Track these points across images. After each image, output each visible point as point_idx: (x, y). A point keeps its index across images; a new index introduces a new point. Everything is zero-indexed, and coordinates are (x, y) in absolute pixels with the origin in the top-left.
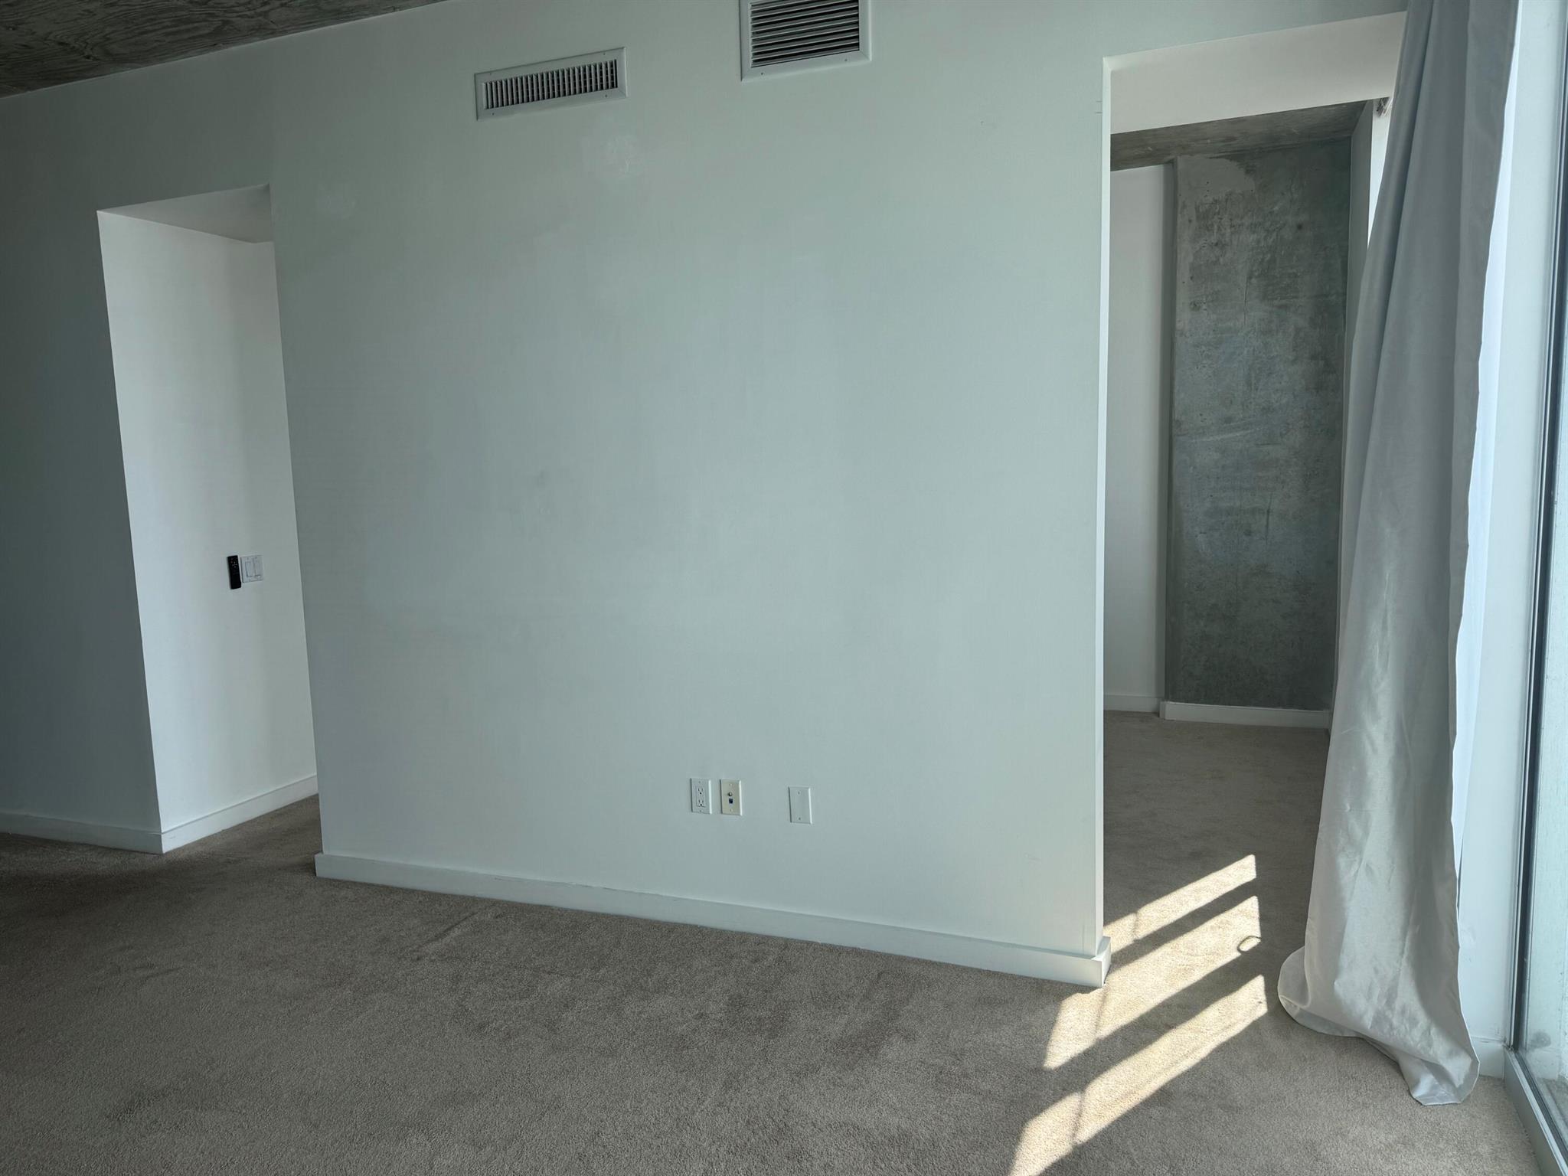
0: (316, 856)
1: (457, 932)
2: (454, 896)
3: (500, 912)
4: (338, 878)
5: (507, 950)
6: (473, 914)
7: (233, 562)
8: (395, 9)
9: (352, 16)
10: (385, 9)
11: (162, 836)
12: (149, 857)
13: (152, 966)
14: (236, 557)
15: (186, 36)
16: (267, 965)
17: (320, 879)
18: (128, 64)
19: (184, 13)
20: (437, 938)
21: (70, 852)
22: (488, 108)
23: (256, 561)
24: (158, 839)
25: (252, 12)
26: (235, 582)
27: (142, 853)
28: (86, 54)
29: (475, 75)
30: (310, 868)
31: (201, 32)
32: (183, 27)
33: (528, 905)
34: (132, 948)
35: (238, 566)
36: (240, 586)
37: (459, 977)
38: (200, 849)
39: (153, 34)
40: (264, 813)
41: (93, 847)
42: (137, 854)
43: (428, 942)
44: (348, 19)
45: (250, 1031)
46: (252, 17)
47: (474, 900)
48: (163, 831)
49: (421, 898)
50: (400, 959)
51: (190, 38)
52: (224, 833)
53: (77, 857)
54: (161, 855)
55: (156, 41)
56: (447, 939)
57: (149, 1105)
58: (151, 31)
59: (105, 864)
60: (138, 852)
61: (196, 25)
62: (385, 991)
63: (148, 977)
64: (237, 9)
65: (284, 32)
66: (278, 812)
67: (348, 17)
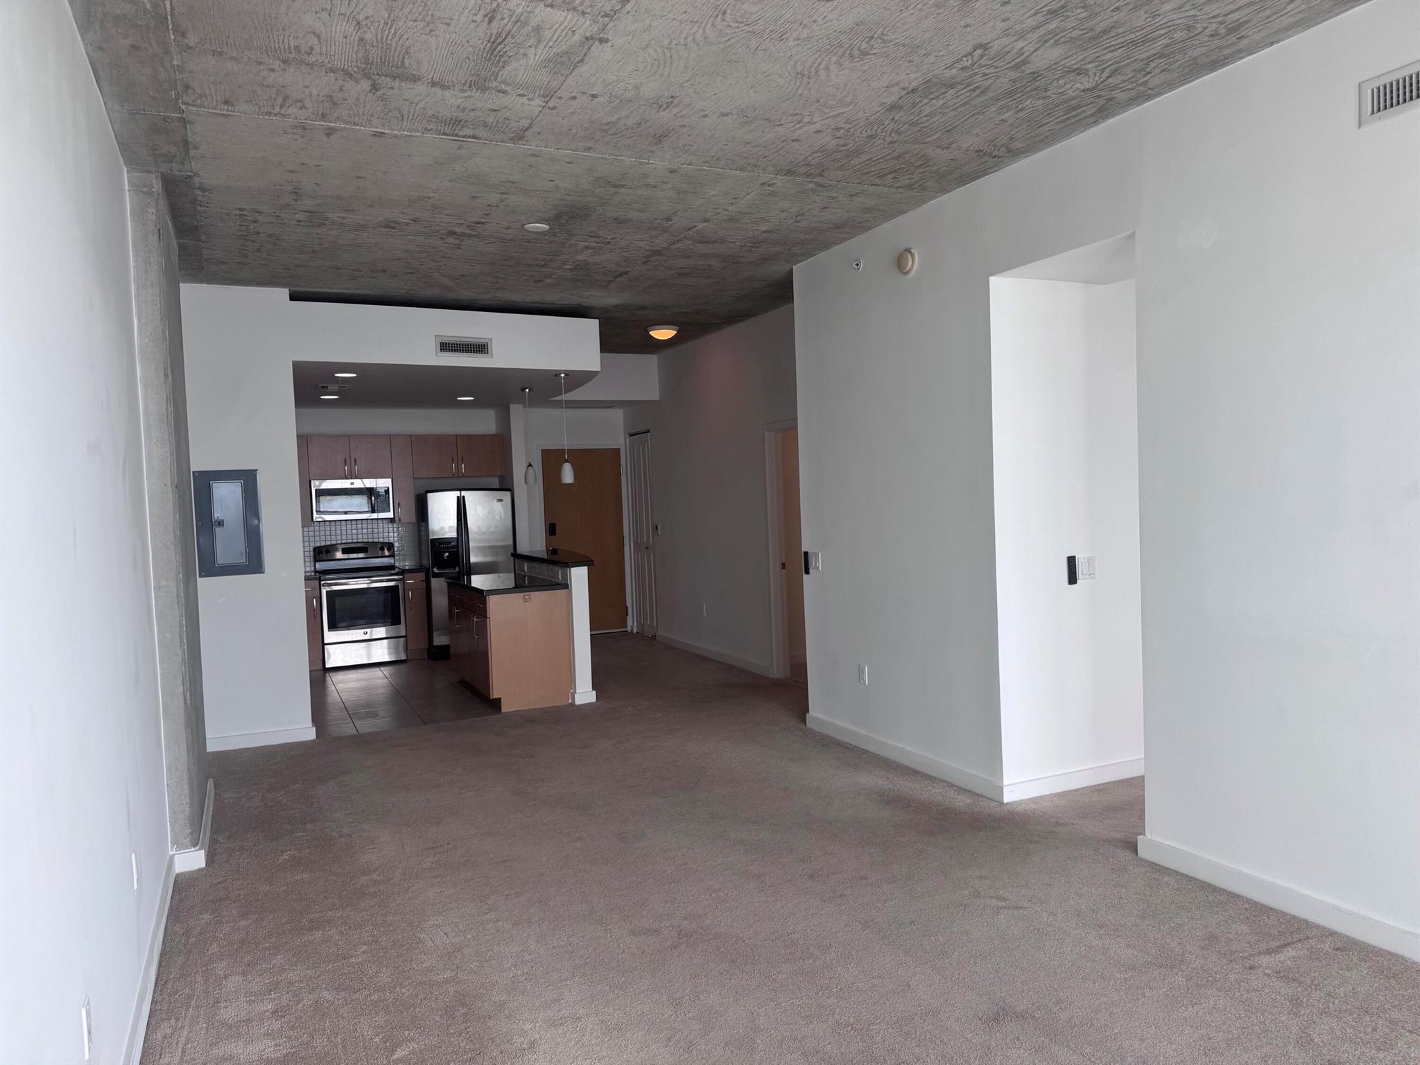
0: (1139, 837)
1: (1291, 952)
2: (1284, 914)
3: (1339, 945)
4: (1160, 864)
5: (1353, 989)
6: (1308, 938)
7: (1071, 561)
8: (1272, 44)
9: (1227, 63)
10: (1262, 47)
11: (1005, 788)
12: (993, 804)
13: (1004, 899)
14: (1075, 557)
15: (1073, 120)
16: (1101, 929)
17: (1142, 860)
18: (1023, 156)
19: (1076, 101)
20: (1269, 952)
21: (935, 785)
22: (1373, 113)
23: (1090, 561)
24: (1001, 790)
25: (1134, 85)
26: (1072, 579)
27: (987, 798)
28: (994, 154)
29: (1359, 84)
30: (1133, 847)
31: (1087, 114)
32: (1074, 113)
33: (1374, 947)
34: (987, 879)
35: (1075, 565)
36: (1076, 583)
37: (1299, 1001)
38: (1033, 806)
39: (1046, 126)
40: (1085, 786)
41: (951, 785)
42: (984, 799)
43: (1260, 953)
44: (1224, 65)
45: (1091, 985)
46: (1133, 89)
47: (1308, 924)
48: (1005, 784)
49: (1247, 906)
50: (1231, 961)
51: (1076, 121)
52: (1052, 796)
53: (940, 791)
54: (1002, 804)
55: (1049, 131)
56: (1281, 957)
57: (1011, 1022)
58: (1046, 124)
59: (961, 801)
60: (984, 797)
61: (1084, 108)
62: (1219, 990)
63: (1003, 908)
64: (1122, 85)
65: (1160, 94)
66: (1097, 787)
67: (1224, 64)
